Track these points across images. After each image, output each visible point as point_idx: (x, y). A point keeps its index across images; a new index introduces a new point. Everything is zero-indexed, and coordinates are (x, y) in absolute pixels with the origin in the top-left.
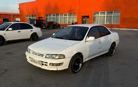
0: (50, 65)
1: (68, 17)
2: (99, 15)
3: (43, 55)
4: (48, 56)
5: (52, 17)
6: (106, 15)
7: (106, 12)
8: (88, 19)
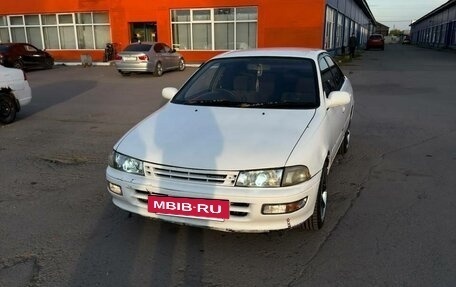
0: (263, 213)
1: (74, 24)
2: (192, 22)
3: (225, 176)
4: (242, 179)
5: (9, 26)
6: (212, 21)
7: (212, 10)
8: (154, 35)
